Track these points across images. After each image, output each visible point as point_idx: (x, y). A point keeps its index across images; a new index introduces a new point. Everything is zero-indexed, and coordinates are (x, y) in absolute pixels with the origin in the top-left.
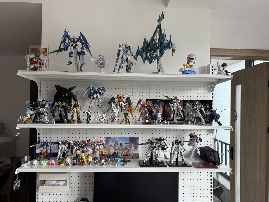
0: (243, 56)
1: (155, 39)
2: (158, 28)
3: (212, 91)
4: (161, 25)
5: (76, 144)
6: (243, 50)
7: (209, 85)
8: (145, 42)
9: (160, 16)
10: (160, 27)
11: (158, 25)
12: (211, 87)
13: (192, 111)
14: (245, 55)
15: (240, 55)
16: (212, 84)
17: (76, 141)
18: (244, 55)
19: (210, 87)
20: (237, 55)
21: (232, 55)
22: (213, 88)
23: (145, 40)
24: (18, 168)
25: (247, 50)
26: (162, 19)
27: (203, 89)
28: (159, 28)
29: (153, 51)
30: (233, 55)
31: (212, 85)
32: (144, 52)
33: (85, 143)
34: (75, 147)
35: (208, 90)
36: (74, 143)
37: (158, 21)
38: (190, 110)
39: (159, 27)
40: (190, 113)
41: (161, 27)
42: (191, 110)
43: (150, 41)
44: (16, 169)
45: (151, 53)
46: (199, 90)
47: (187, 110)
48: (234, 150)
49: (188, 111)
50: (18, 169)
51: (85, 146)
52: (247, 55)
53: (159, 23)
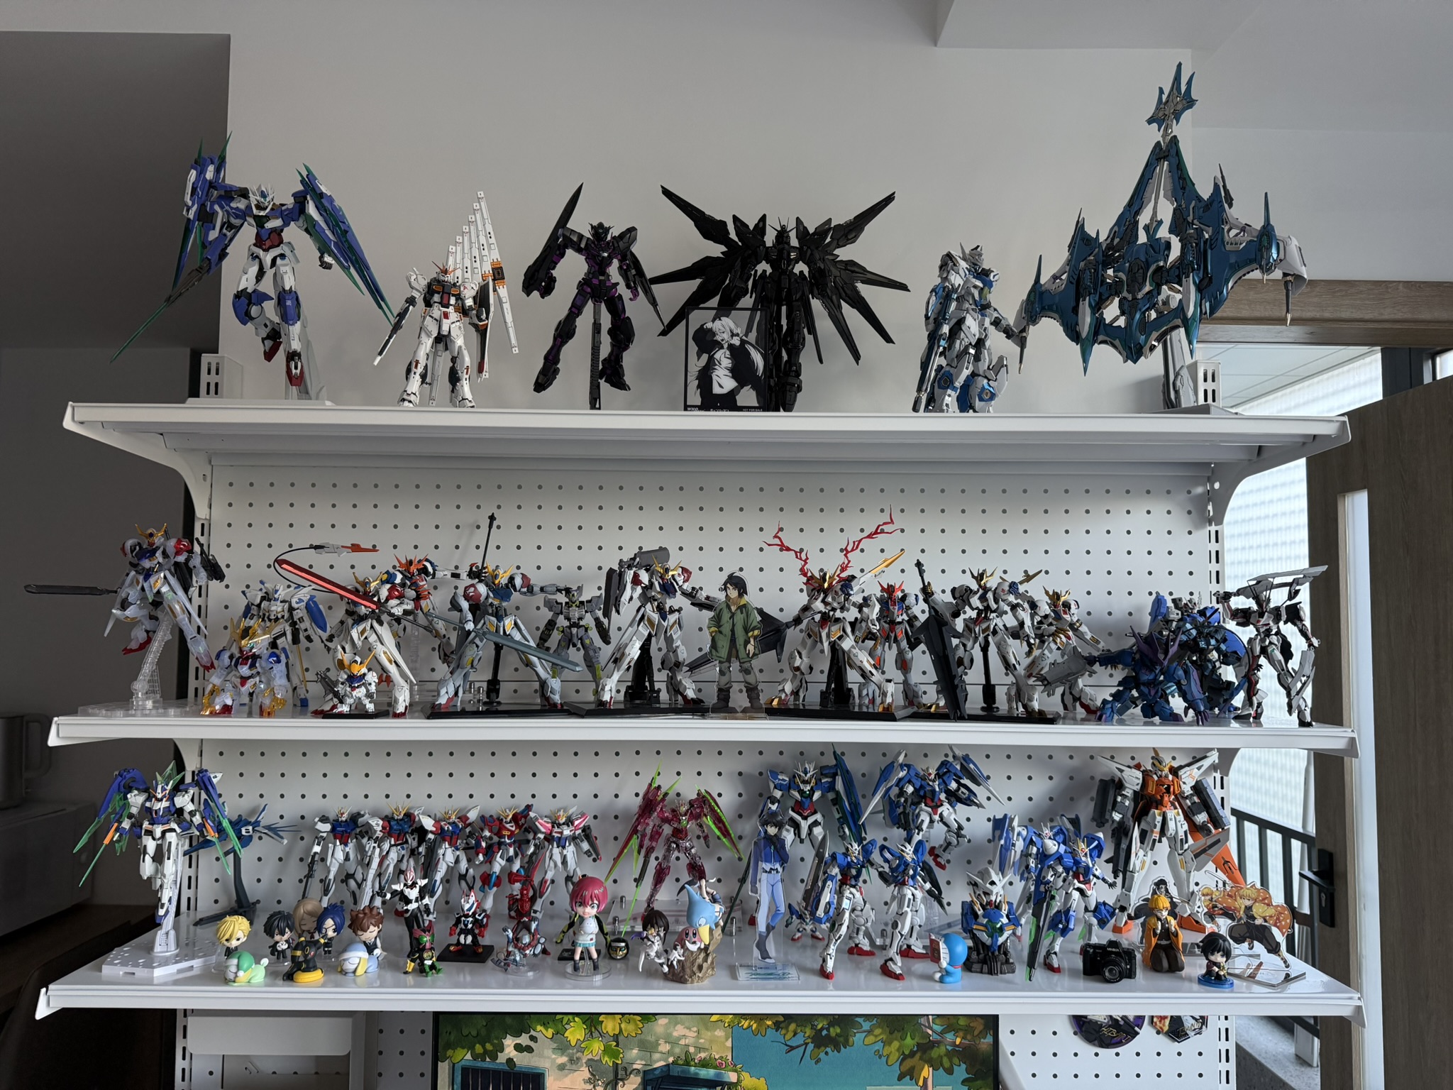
0: (1386, 317)
1: (1144, 219)
2: (1159, 159)
3: (1218, 518)
4: (1181, 145)
5: (453, 833)
6: (1381, 287)
7: (1197, 485)
8: (1081, 240)
9: (1161, 91)
10: (1173, 152)
11: (1158, 143)
12: (1210, 496)
13: (756, 632)
14: (1399, 316)
15: (1367, 317)
16: (1211, 480)
17: (453, 818)
18: (1387, 314)
19: (1201, 495)
20: (1345, 314)
21: (1318, 315)
22: (1221, 501)
23: (1080, 227)
24: (50, 983)
25: (1409, 284)
26: (1180, 107)
27: (1159, 508)
28: (1165, 158)
29: (1147, 288)
30: (1327, 315)
31: (1217, 486)
32: (1078, 297)
33: (502, 828)
34: (449, 851)
35: (1189, 512)
36: (442, 828)
37: (1150, 121)
38: (746, 630)
39: (1167, 153)
40: (747, 642)
41: (1178, 153)
42: (753, 630)
43: (1113, 234)
44: (43, 990)
45: (1135, 298)
46: (1139, 515)
47: (726, 628)
48: (1338, 868)
49: (733, 631)
50: (51, 987)
51: (500, 844)
52: (1408, 316)
53: (1165, 135)
